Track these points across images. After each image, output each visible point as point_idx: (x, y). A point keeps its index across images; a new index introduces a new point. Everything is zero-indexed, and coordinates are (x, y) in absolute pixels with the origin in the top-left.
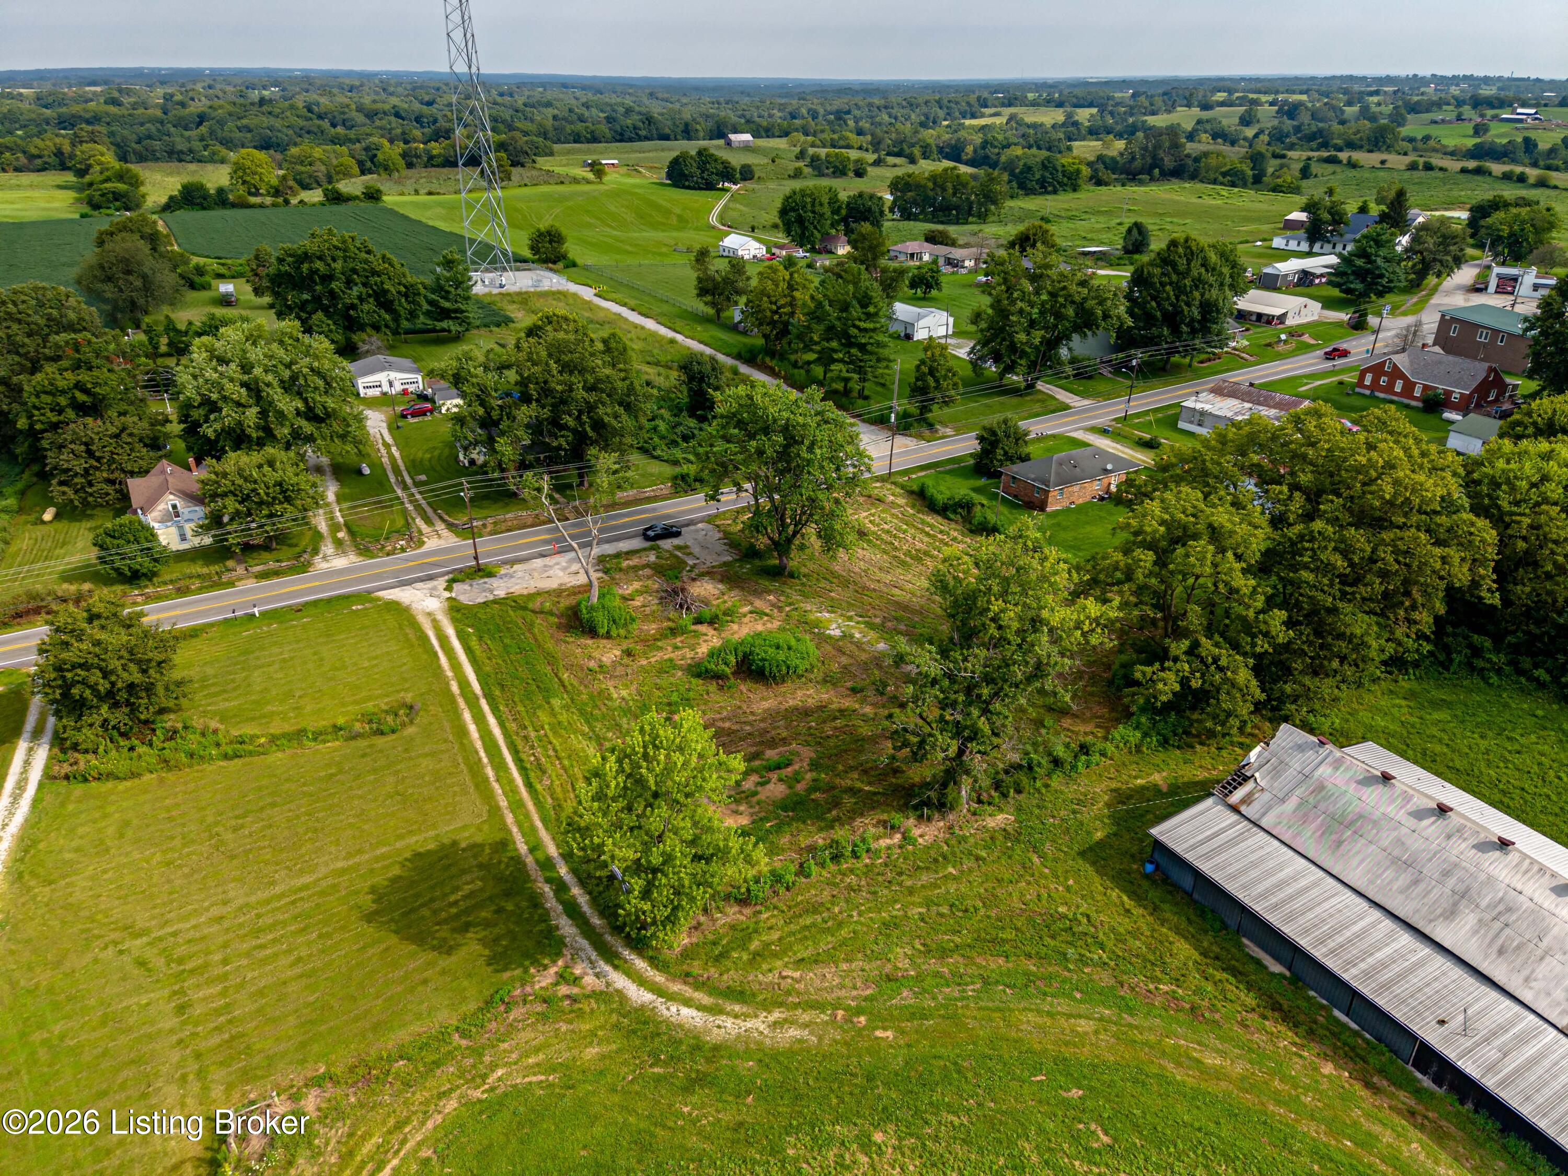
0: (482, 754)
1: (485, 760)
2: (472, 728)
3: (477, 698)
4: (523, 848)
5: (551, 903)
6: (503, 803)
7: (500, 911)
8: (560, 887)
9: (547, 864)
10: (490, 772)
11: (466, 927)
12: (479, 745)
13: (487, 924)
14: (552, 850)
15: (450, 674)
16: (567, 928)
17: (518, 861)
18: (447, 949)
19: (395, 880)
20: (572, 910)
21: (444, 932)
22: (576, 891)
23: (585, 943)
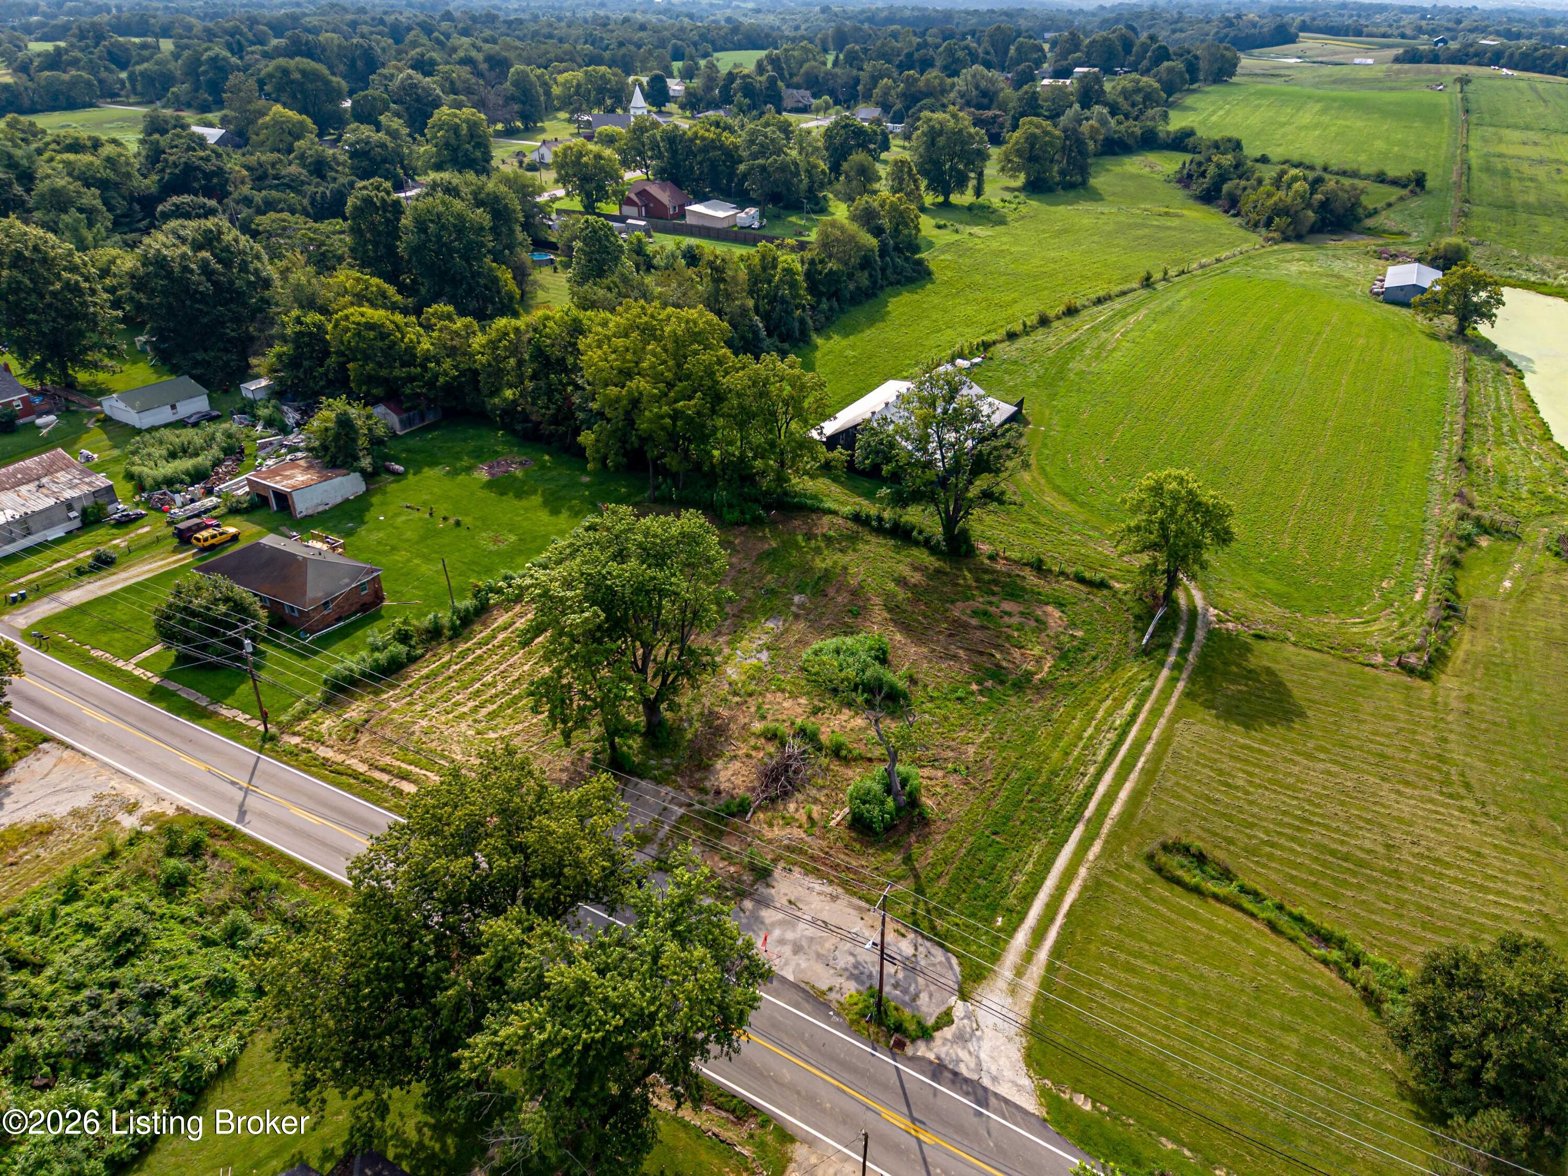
0: (1140, 765)
1: (1143, 759)
2: (1123, 795)
3: (1089, 820)
4: (1181, 684)
5: (1195, 648)
6: (1163, 721)
7: (1226, 663)
8: (1183, 652)
9: (1177, 668)
10: (1149, 748)
11: (1250, 671)
12: (1134, 776)
13: (1239, 665)
14: (1165, 672)
15: (1083, 872)
16: (1200, 635)
17: (1191, 680)
18: (1269, 672)
19: (1273, 724)
20: (1189, 638)
21: (1263, 678)
22: (1177, 645)
23: (1199, 623)
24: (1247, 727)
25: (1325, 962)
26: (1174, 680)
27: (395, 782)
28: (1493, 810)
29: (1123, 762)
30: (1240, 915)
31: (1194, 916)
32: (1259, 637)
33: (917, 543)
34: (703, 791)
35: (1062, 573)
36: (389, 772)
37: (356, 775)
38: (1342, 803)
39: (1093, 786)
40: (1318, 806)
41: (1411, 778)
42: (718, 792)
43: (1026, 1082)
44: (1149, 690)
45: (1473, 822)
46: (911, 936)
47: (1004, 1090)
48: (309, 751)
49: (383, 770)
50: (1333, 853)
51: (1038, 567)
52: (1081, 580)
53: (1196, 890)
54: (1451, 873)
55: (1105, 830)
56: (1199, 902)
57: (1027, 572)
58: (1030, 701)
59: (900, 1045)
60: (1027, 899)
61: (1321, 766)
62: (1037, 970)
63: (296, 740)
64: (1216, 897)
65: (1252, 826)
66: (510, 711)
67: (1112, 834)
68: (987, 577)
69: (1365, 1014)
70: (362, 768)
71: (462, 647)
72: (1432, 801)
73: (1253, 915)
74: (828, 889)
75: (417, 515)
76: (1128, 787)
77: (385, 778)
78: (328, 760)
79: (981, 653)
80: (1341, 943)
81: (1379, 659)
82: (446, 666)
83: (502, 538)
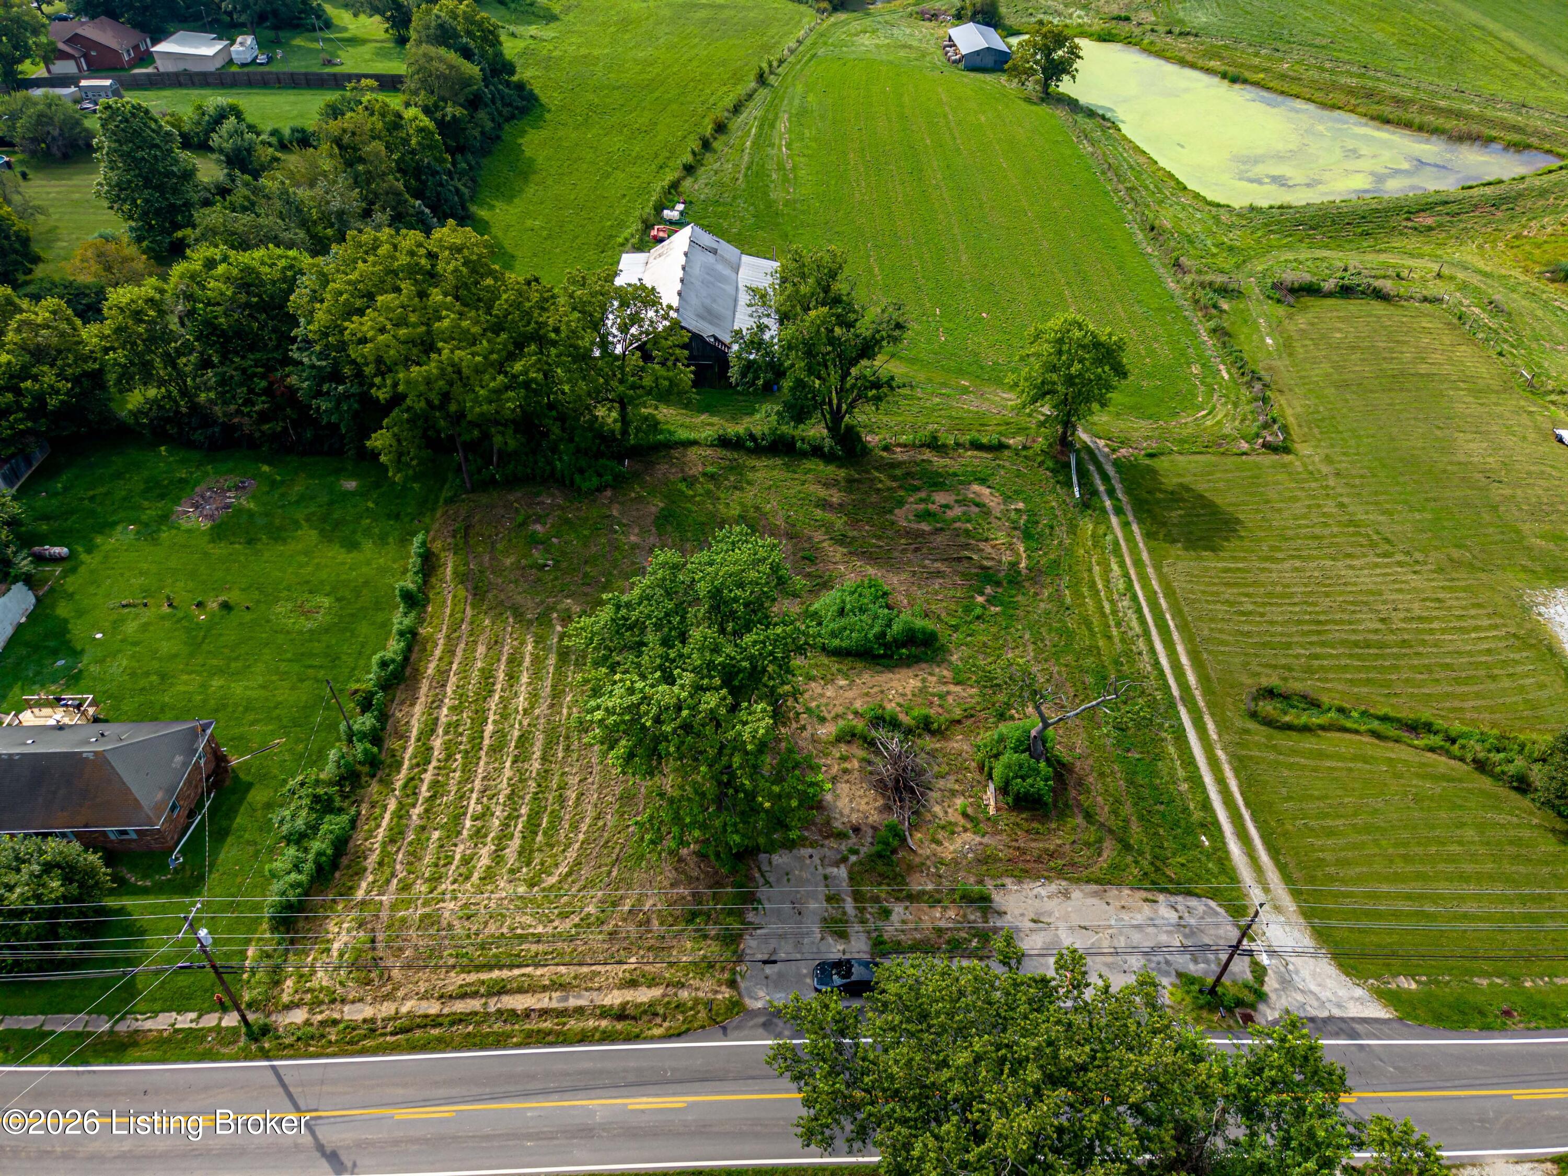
0: (1171, 623)
1: (1168, 616)
2: (1184, 660)
3: (1182, 698)
4: (1135, 527)
5: (1118, 486)
6: (1151, 571)
7: (1151, 492)
8: (1111, 493)
9: (1119, 511)
10: (1163, 602)
11: (1172, 493)
12: (1176, 636)
13: (1160, 490)
14: (1114, 520)
15: (1221, 755)
16: (1111, 471)
17: (1140, 521)
18: (1184, 488)
19: (1227, 539)
20: (1105, 478)
21: (1186, 495)
22: (1102, 488)
23: (1101, 459)
24: (1213, 550)
25: (1432, 750)
26: (1126, 525)
27: (493, 1005)
28: (1418, 556)
29: (1157, 626)
30: (1347, 736)
31: (1321, 755)
32: (1151, 456)
33: (804, 455)
34: (841, 836)
35: (958, 445)
36: (475, 995)
37: (434, 1021)
38: (1327, 594)
39: (1156, 664)
40: (1315, 604)
41: (1350, 550)
42: (856, 830)
43: (1359, 992)
44: (1116, 543)
45: (1415, 572)
46: (1161, 898)
47: (1354, 1011)
48: (335, 1022)
49: (463, 996)
50: (1356, 644)
51: (933, 444)
52: (977, 446)
53: (1306, 729)
54: (1435, 625)
55: (1201, 704)
56: (1313, 740)
57: (927, 455)
58: (1036, 594)
59: (1248, 1018)
60: (1206, 805)
61: (1287, 565)
62: (1273, 875)
63: (299, 1016)
64: (1323, 728)
65: (1289, 645)
66: (540, 838)
67: (1210, 705)
68: (898, 472)
69: (1485, 782)
70: (433, 1008)
71: (400, 780)
72: (1377, 565)
73: (1356, 732)
74: (1053, 887)
75: (147, 615)
76: (1180, 648)
77: (474, 1004)
78: (373, 1020)
79: (959, 560)
80: (1428, 728)
81: (1245, 446)
82: (402, 813)
83: (308, 606)
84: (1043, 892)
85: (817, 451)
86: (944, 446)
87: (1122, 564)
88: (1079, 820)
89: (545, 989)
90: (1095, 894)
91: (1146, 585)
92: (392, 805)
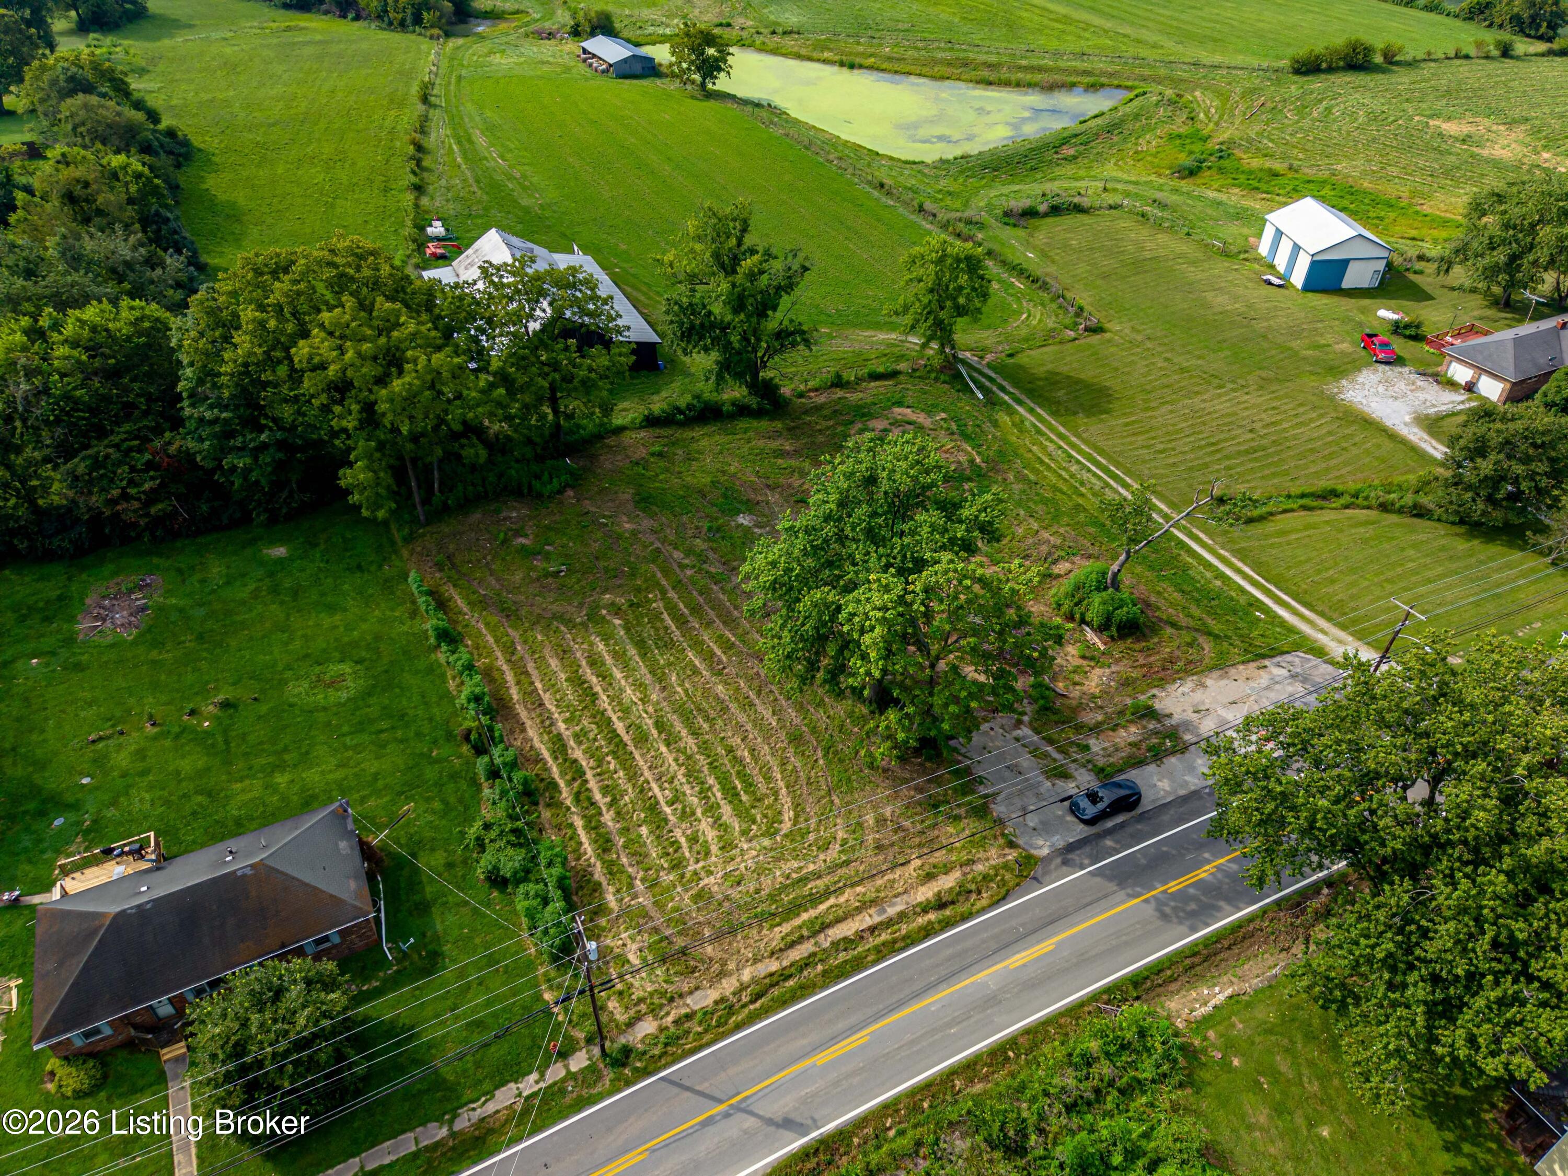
0: (1119, 472)
4: (1039, 410)
5: (1003, 383)
6: (1075, 439)
7: (1031, 382)
8: (1002, 389)
9: (1020, 402)
11: (1046, 379)
13: (1037, 379)
14: (1020, 409)
15: (1223, 552)
16: (991, 373)
17: (1040, 406)
18: (1052, 373)
19: (1110, 402)
20: (990, 379)
21: (1057, 378)
22: (994, 387)
23: (977, 365)
24: (1107, 412)
25: (1347, 507)
26: (1031, 411)
27: (825, 941)
28: (1241, 382)
29: (1110, 477)
30: (1290, 515)
31: (1283, 533)
32: (1011, 355)
35: (859, 379)
36: (801, 939)
37: (783, 975)
38: (1204, 424)
40: (1201, 432)
41: (1195, 389)
44: (1034, 426)
45: (1246, 394)
46: (1266, 662)
48: (689, 1017)
49: (792, 945)
50: (1247, 452)
51: (838, 383)
52: (875, 377)
53: (1262, 518)
54: (1285, 425)
55: (1184, 523)
56: (1272, 524)
57: (839, 393)
58: (1004, 480)
60: (1242, 590)
61: (1163, 410)
62: (1320, 622)
63: (648, 1027)
64: (1271, 514)
69: (1394, 518)
70: (774, 966)
71: (566, 795)
72: (1220, 395)
73: (1292, 510)
74: (1190, 684)
77: (806, 948)
78: (723, 1000)
80: (1334, 494)
81: (1072, 334)
82: (593, 825)
83: (327, 678)
84: (1185, 689)
85: (742, 411)
86: (848, 383)
87: (1052, 441)
88: (1169, 631)
89: (859, 910)
90: (1221, 677)
91: (1079, 451)
92: (579, 823)
